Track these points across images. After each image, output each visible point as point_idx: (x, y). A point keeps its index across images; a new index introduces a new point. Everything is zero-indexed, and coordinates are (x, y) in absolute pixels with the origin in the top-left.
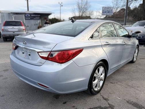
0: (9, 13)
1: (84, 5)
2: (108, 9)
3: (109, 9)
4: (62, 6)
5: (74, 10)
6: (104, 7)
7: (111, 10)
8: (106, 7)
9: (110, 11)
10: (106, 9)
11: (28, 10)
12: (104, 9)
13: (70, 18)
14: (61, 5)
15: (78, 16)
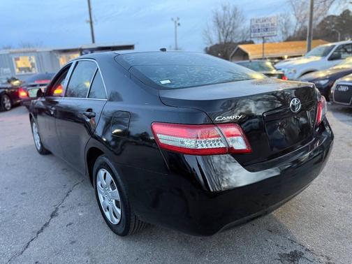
0: (51, 52)
1: (228, 18)
2: (265, 23)
3: (267, 22)
4: (179, 24)
5: (206, 30)
6: (253, 19)
7: (272, 25)
8: (259, 20)
9: (270, 27)
10: (259, 24)
11: (93, 42)
12: (254, 23)
13: (206, 48)
14: (178, 22)
15: (218, 42)
